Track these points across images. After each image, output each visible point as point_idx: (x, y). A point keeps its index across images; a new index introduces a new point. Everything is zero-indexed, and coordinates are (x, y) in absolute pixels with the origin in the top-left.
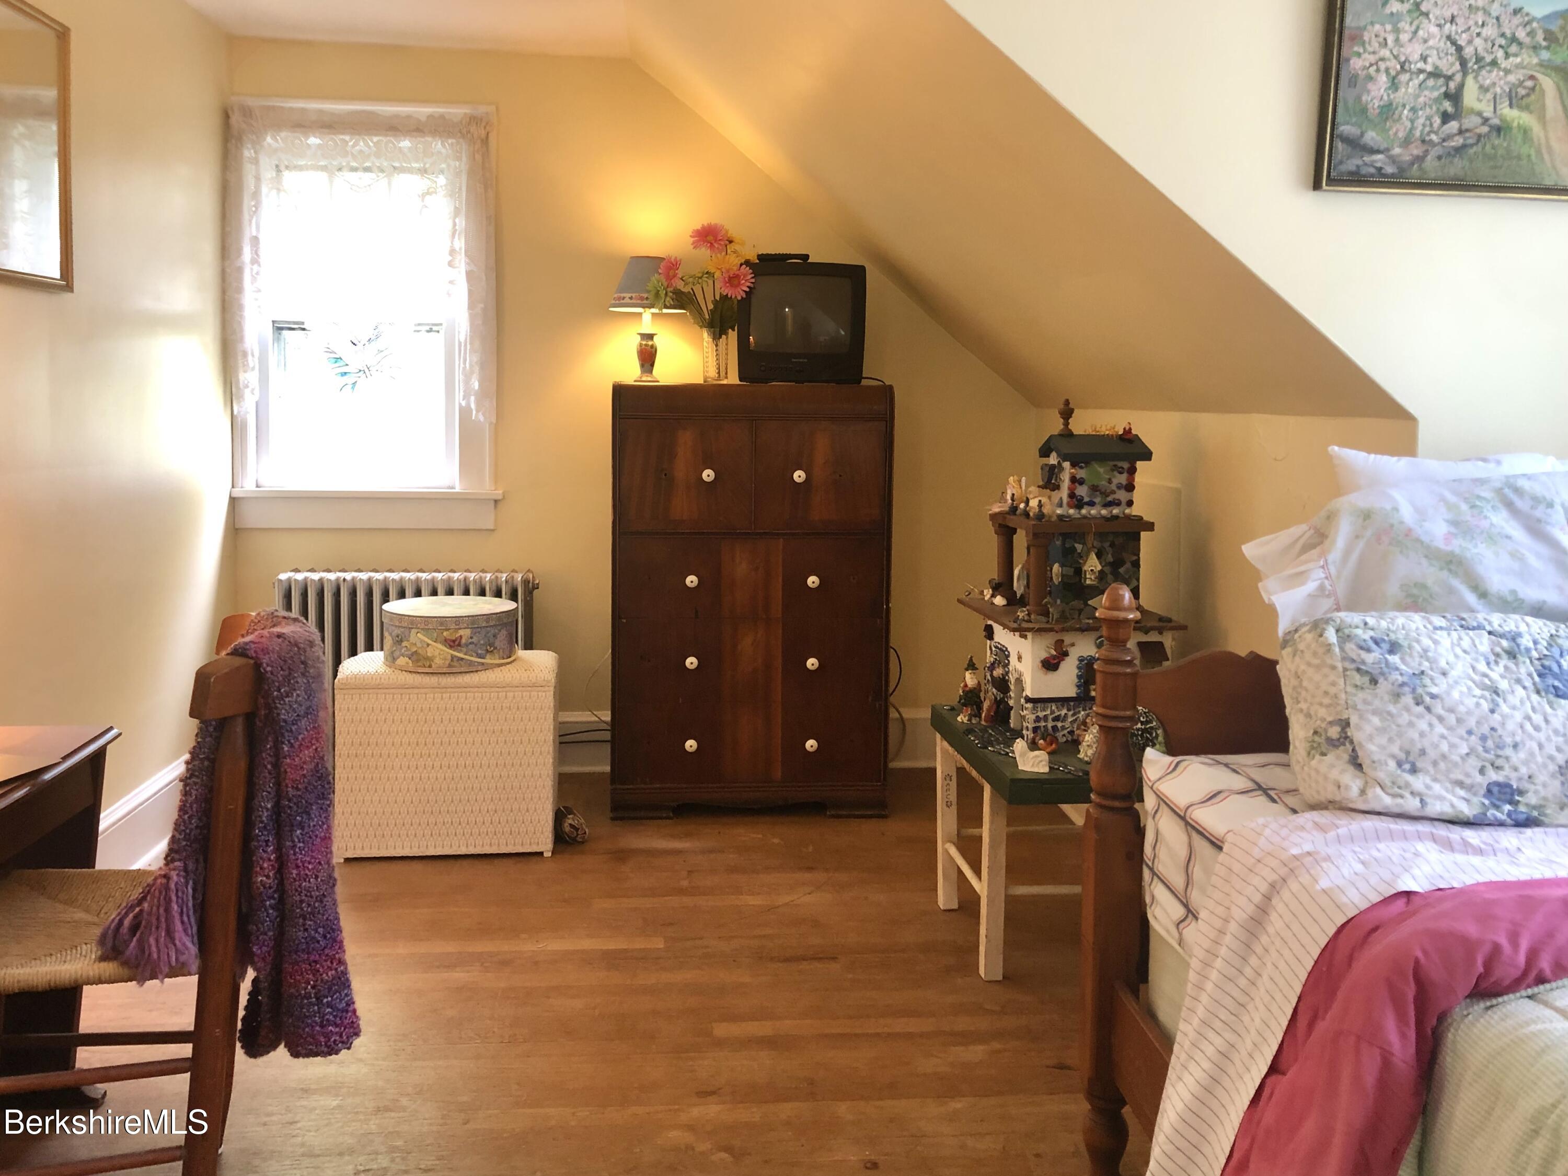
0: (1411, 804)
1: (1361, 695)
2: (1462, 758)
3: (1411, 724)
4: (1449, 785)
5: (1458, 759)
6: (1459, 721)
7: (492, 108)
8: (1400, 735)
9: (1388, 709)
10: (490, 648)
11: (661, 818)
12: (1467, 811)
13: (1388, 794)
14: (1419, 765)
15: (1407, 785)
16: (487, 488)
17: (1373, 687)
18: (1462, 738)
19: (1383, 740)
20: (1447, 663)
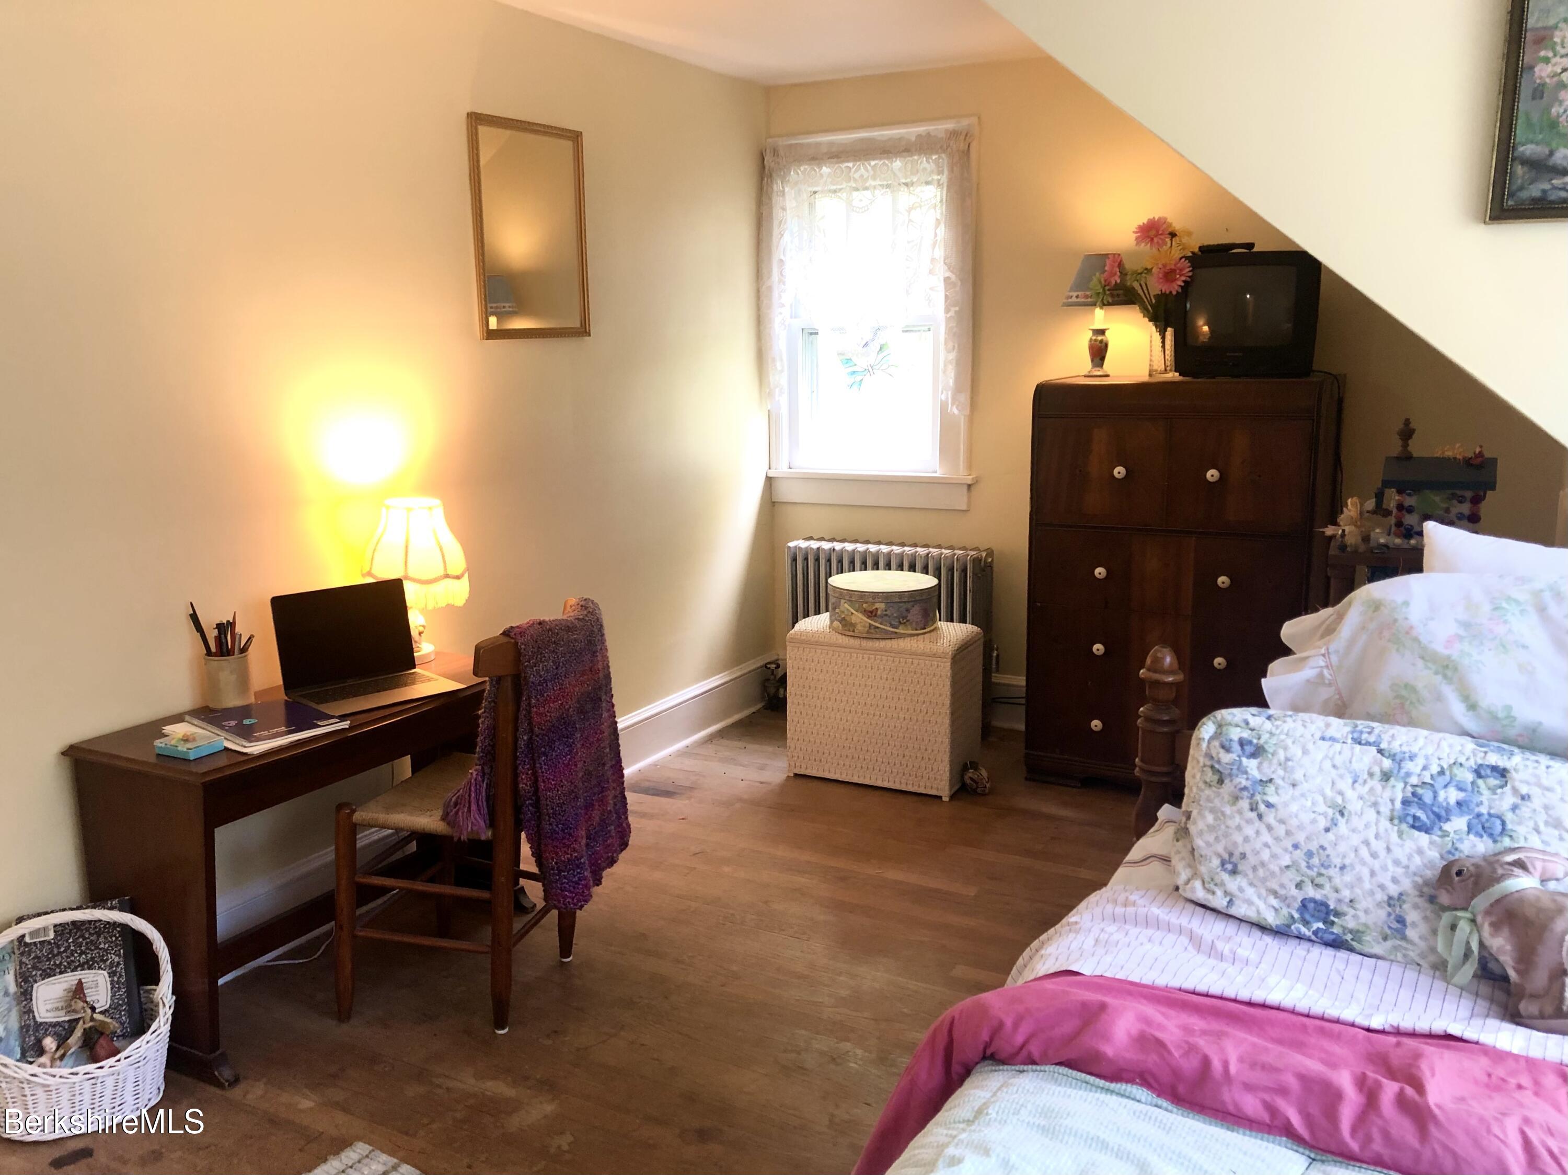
0: (1219, 901)
1: (1208, 792)
2: (1281, 869)
3: (1239, 828)
4: (1264, 892)
5: (1277, 869)
6: (1288, 833)
7: (974, 120)
8: (1226, 835)
9: (1223, 809)
10: (903, 620)
11: (1068, 786)
12: (1271, 919)
13: (1204, 888)
14: (1240, 868)
15: (1222, 884)
16: (962, 475)
17: (1218, 786)
18: (1286, 850)
19: (1211, 838)
20: (1304, 776)
